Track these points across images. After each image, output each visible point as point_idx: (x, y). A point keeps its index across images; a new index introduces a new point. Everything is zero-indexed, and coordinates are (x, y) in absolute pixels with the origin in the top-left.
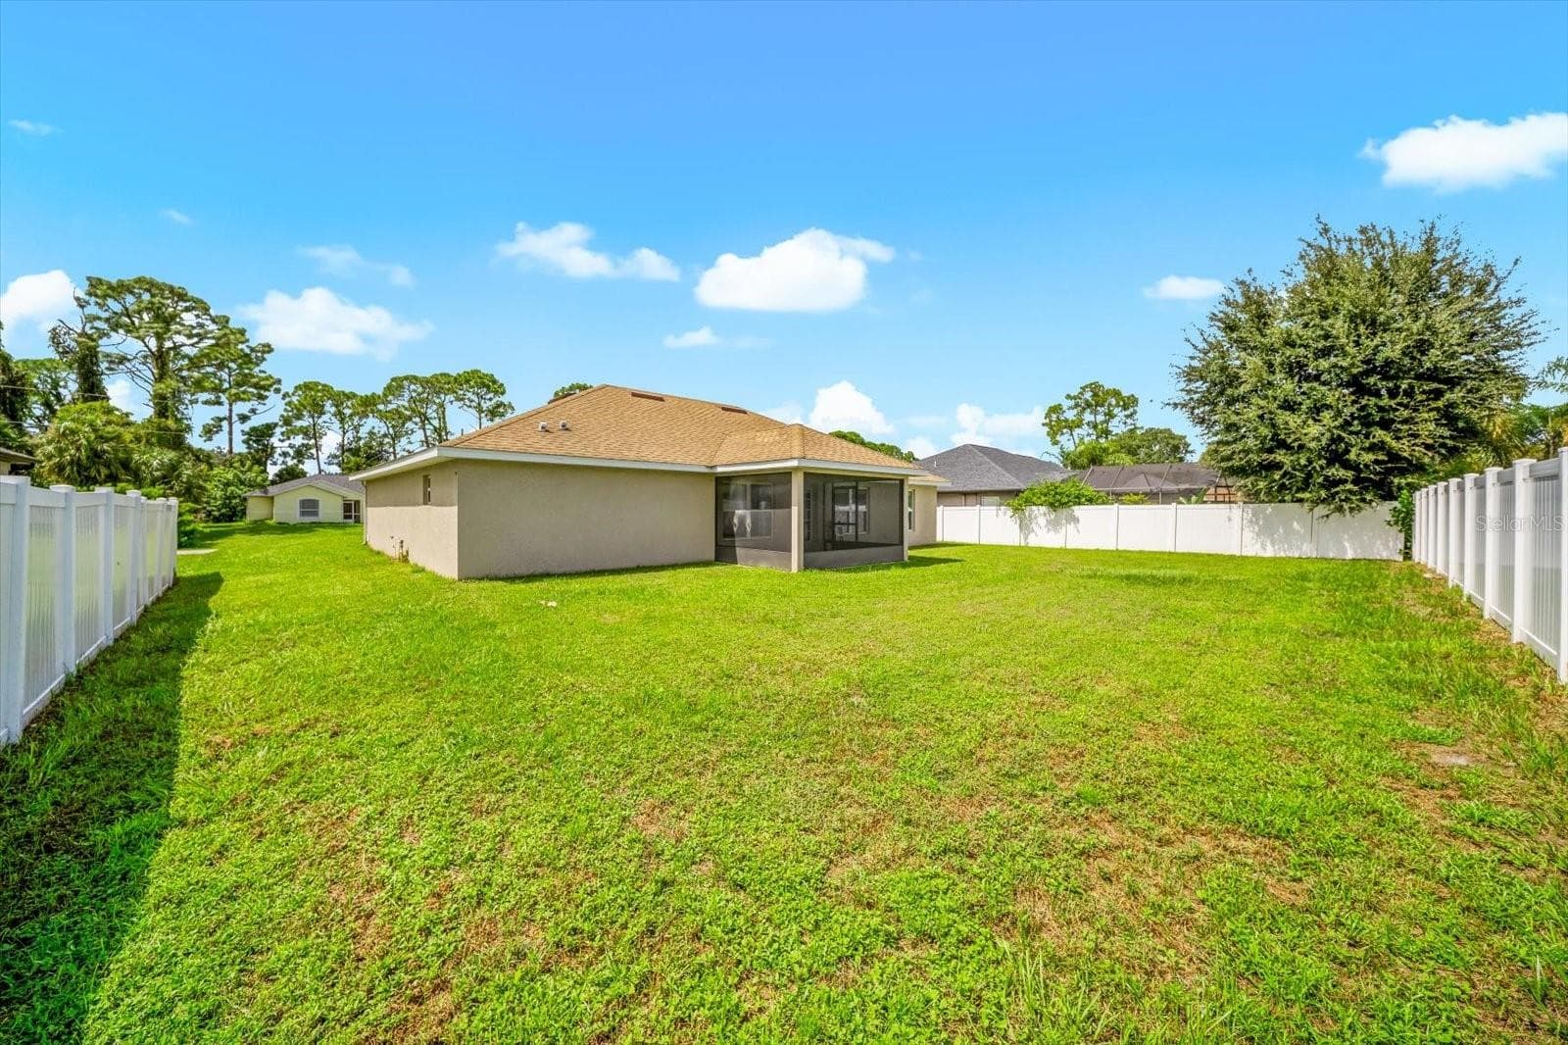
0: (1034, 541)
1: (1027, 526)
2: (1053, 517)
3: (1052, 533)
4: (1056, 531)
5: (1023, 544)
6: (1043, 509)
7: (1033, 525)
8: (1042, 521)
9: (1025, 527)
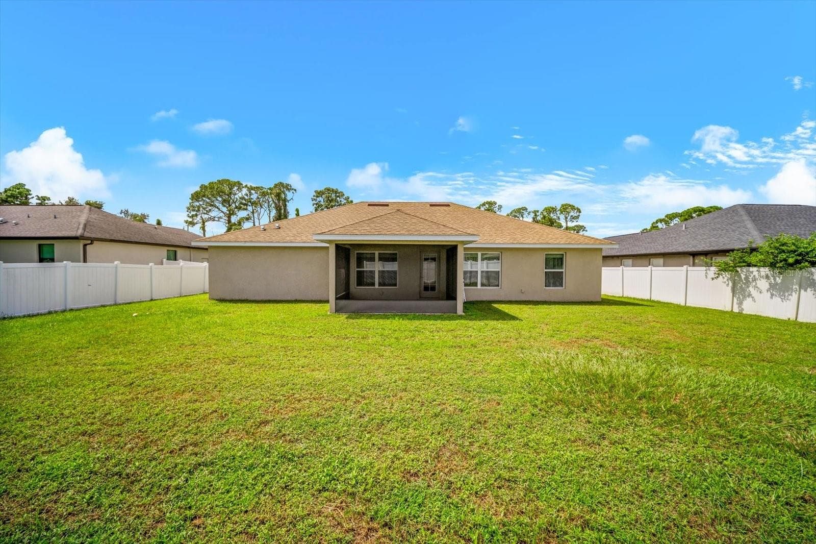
0: (749, 307)
1: (743, 290)
2: (779, 280)
3: (777, 300)
4: (784, 298)
5: (736, 310)
6: (765, 271)
7: (751, 289)
8: (763, 284)
9: (739, 290)
